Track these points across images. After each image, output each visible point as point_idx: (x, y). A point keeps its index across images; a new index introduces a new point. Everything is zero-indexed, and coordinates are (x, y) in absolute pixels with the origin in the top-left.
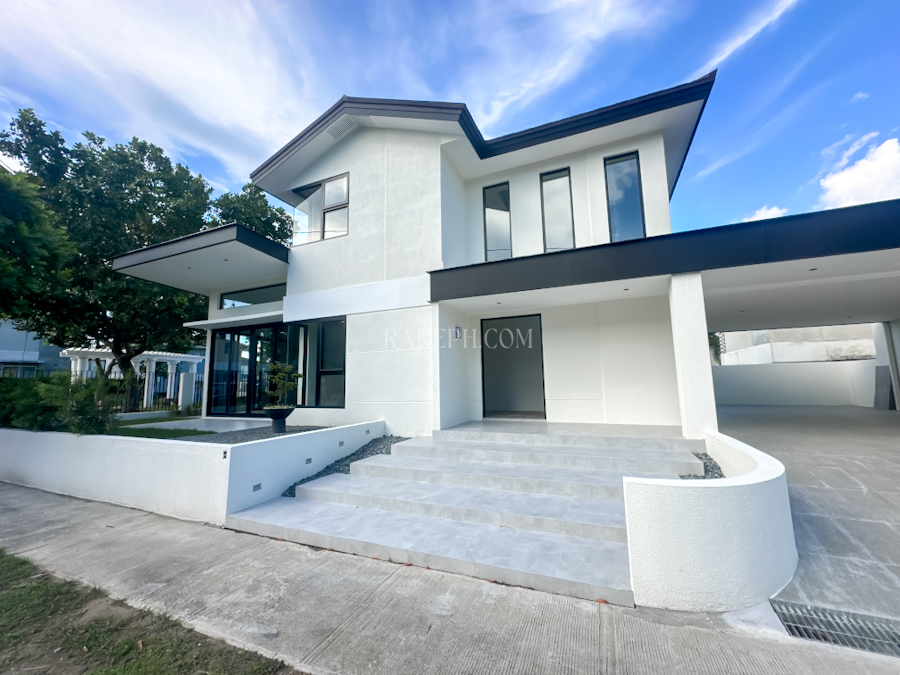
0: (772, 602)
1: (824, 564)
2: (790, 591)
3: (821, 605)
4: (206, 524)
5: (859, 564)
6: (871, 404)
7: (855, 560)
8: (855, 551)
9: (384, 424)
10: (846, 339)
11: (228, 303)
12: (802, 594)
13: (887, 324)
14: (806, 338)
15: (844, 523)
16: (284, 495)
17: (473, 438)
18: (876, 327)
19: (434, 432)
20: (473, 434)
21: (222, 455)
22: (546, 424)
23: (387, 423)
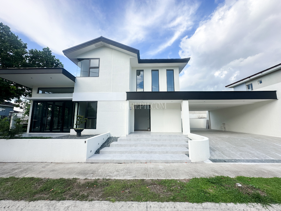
0: (209, 159)
1: (213, 153)
2: (210, 157)
3: (215, 158)
4: (78, 163)
5: (217, 152)
6: (206, 128)
7: (216, 152)
8: (216, 151)
9: (109, 133)
10: (201, 114)
11: (40, 92)
12: (212, 157)
13: (209, 111)
14: (194, 113)
15: (213, 147)
16: (95, 153)
17: (137, 136)
18: (207, 112)
19: (126, 135)
20: (137, 135)
21: (84, 142)
22: (151, 133)
23: (111, 133)
